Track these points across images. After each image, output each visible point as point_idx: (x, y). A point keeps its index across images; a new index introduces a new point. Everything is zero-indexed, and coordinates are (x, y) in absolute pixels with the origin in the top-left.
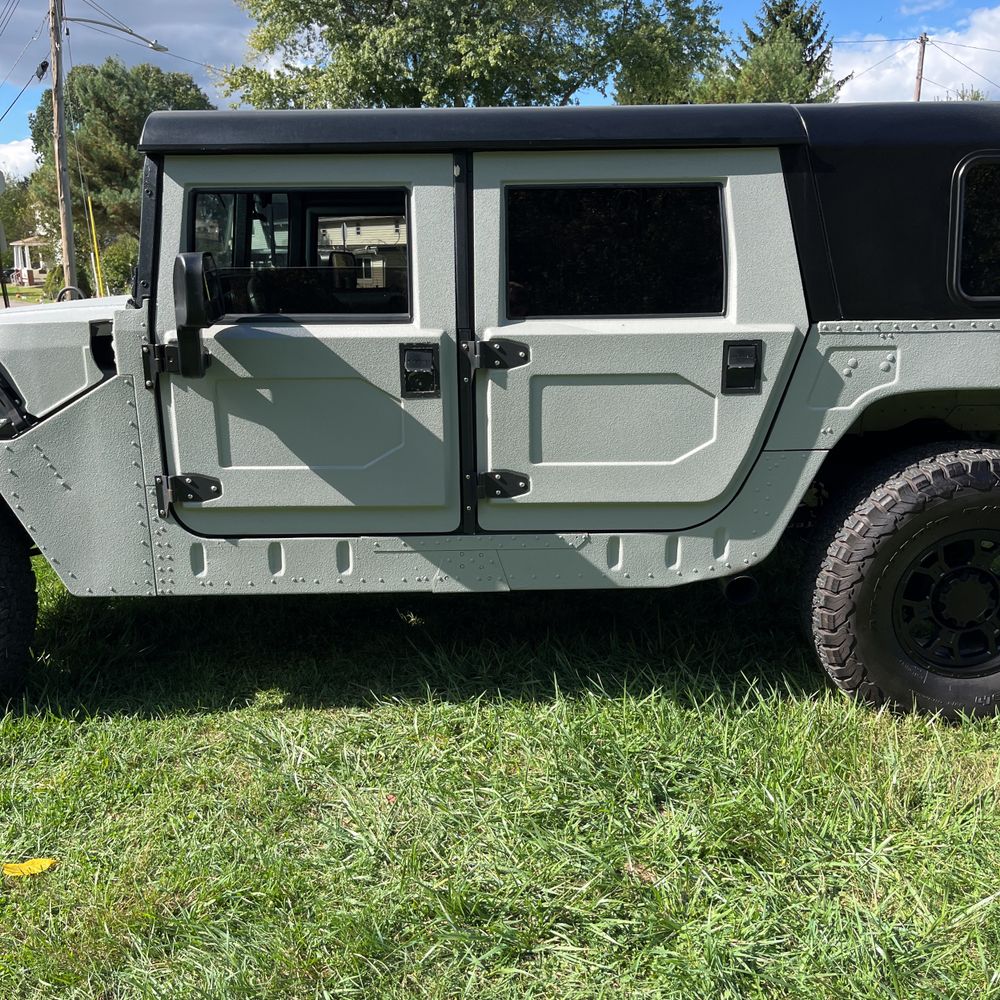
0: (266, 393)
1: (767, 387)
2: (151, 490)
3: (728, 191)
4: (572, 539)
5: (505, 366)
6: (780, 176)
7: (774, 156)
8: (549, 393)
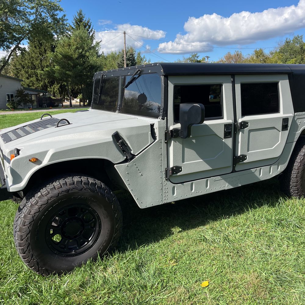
0: (194, 141)
1: (289, 128)
2: (164, 173)
3: (280, 84)
4: (253, 170)
5: (244, 128)
6: (288, 80)
7: (287, 76)
8: (252, 133)
